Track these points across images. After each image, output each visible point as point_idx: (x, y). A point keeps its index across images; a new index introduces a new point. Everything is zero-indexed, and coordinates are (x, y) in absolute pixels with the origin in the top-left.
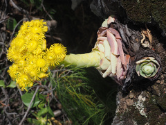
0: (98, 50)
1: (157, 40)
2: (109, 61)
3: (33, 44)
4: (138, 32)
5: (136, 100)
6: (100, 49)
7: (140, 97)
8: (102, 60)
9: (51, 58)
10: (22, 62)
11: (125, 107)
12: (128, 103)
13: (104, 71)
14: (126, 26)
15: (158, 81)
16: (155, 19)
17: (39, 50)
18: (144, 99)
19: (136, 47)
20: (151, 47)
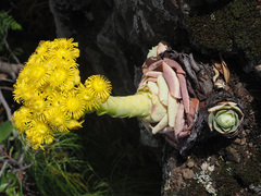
0: (148, 91)
1: (237, 79)
2: (166, 107)
3: (60, 75)
4: (207, 66)
5: (197, 170)
6: (151, 90)
7: (204, 166)
8: (154, 106)
9: (86, 98)
10: (41, 103)
11: (180, 181)
12: (186, 175)
13: (154, 124)
14: (191, 56)
15: (238, 140)
16: (241, 44)
17: (70, 85)
18: (212, 169)
19: (208, 87)
20: (227, 88)
